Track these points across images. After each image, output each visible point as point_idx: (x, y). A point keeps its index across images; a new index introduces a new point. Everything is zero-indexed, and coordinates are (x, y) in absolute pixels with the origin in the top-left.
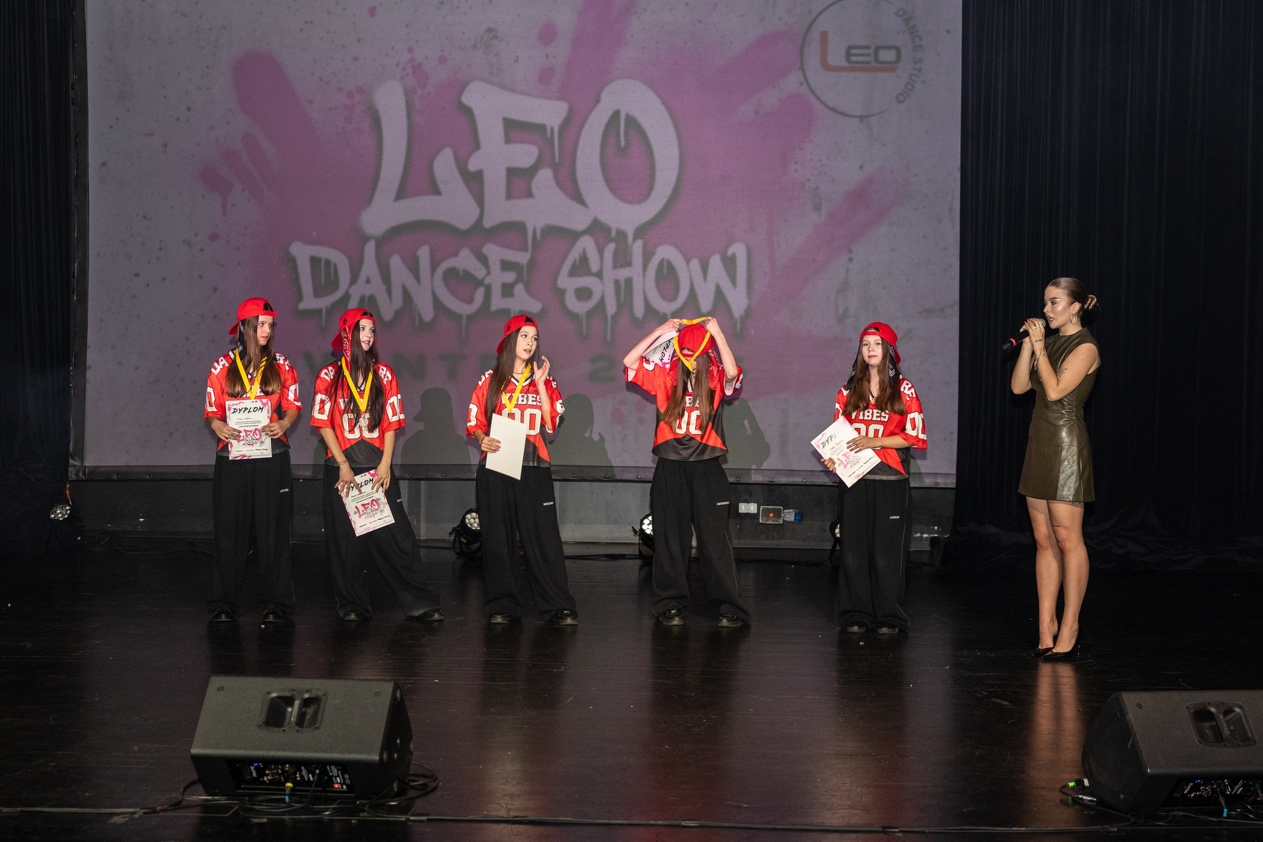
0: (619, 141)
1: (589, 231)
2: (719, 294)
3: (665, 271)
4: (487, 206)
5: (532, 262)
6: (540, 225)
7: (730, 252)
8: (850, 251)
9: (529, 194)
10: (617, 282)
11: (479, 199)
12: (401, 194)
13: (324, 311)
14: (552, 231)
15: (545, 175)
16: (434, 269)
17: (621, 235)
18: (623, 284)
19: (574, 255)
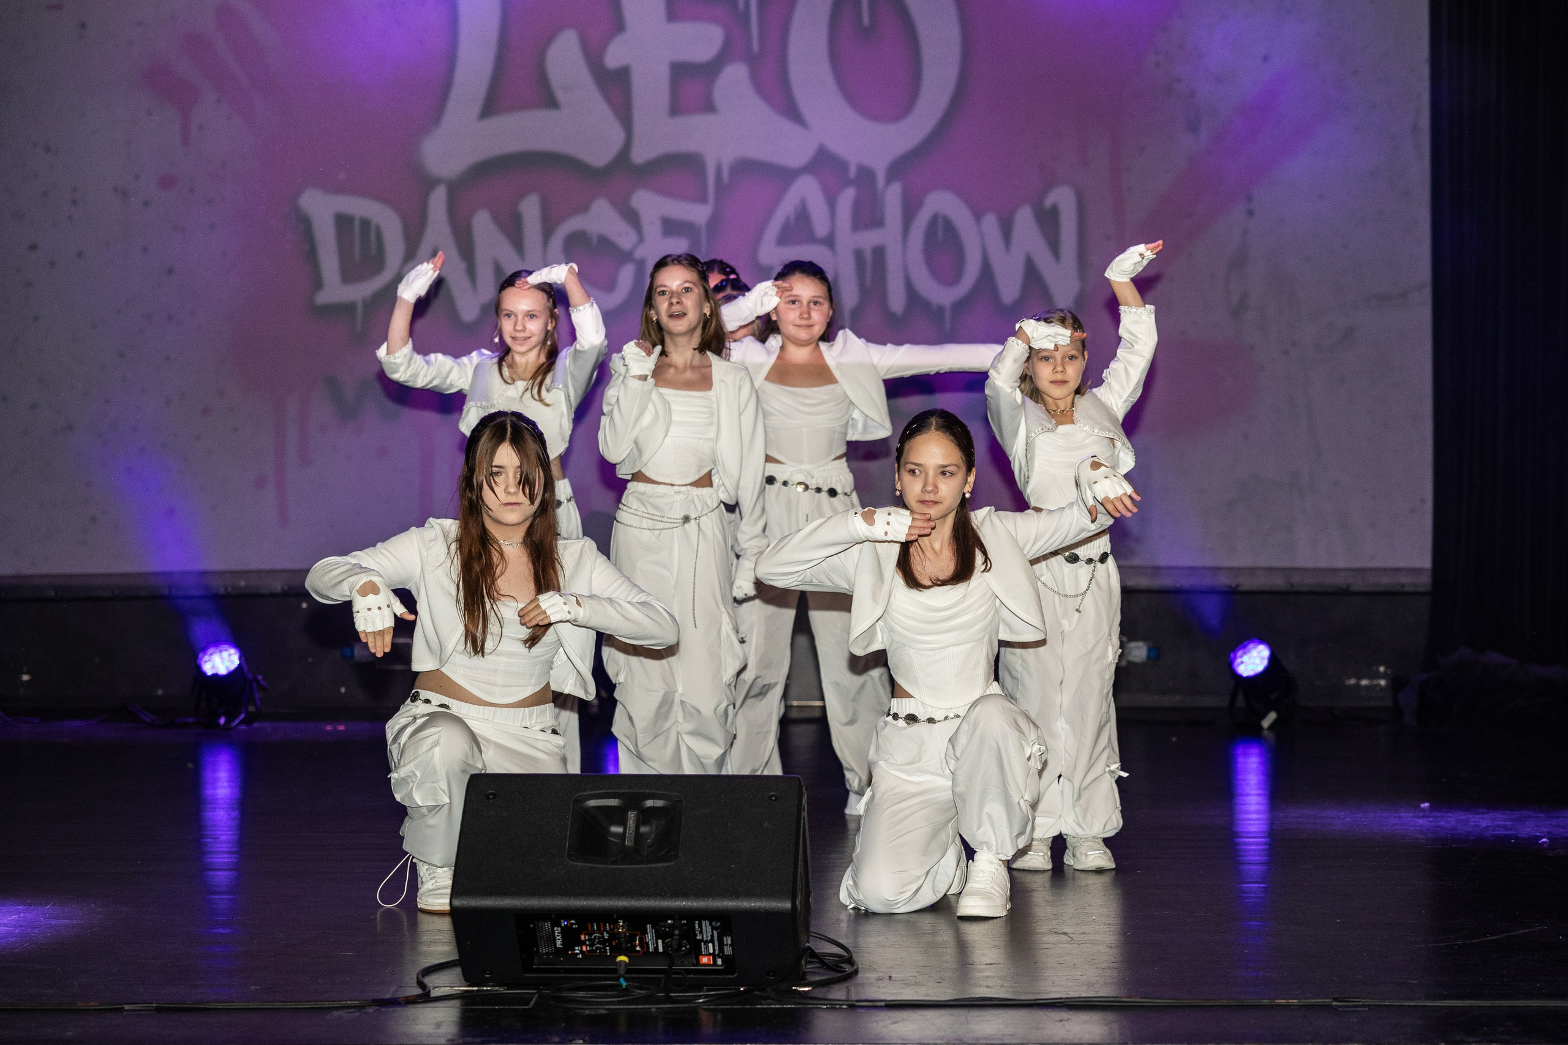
0: (859, 15)
1: (808, 169)
2: (1032, 274)
3: (940, 234)
4: (637, 128)
5: (714, 222)
6: (727, 161)
7: (1049, 202)
8: (1249, 199)
9: (708, 106)
10: (859, 254)
11: (624, 114)
12: (491, 107)
13: (360, 308)
14: (746, 168)
15: (736, 74)
16: (547, 233)
17: (866, 175)
18: (868, 256)
19: (786, 209)
